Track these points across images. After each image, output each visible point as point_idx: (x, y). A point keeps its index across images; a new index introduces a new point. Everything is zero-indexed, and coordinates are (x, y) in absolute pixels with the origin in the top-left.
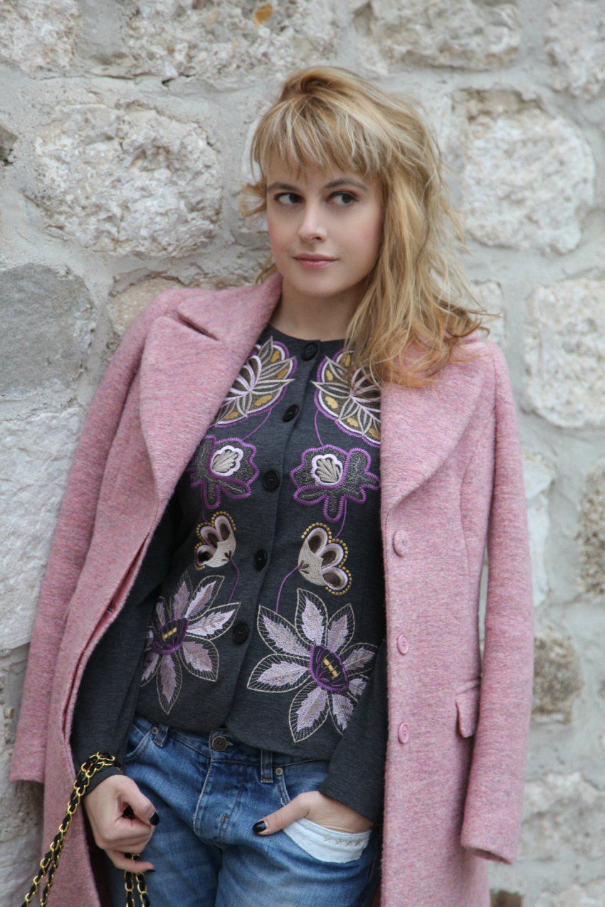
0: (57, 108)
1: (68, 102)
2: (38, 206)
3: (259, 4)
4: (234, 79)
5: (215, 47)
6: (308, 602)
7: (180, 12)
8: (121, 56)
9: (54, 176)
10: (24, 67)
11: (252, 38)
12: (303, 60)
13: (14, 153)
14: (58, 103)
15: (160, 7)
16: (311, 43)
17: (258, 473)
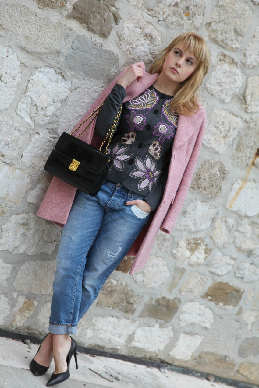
0: (134, 16)
1: (136, 16)
2: (118, 37)
3: (188, 11)
4: (174, 27)
5: (173, 17)
6: (148, 158)
7: (170, 6)
8: (152, 10)
9: (125, 32)
10: (131, 3)
11: (182, 19)
12: (191, 29)
13: (120, 23)
14: (134, 15)
15: (166, 3)
16: (194, 26)
17: (145, 125)
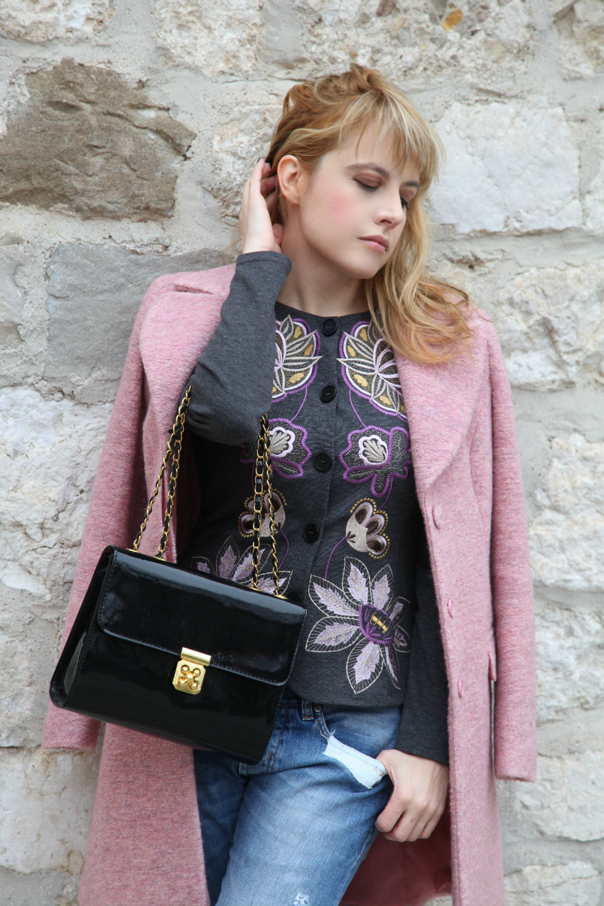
0: (236, 109)
1: (247, 103)
2: (215, 197)
3: (449, 10)
4: (421, 80)
5: (400, 51)
6: (353, 567)
7: (364, 19)
8: (303, 60)
9: (230, 170)
10: (207, 72)
11: (441, 42)
12: (495, 62)
13: (192, 149)
14: (237, 104)
15: (343, 15)
16: (504, 45)
17: (310, 454)
